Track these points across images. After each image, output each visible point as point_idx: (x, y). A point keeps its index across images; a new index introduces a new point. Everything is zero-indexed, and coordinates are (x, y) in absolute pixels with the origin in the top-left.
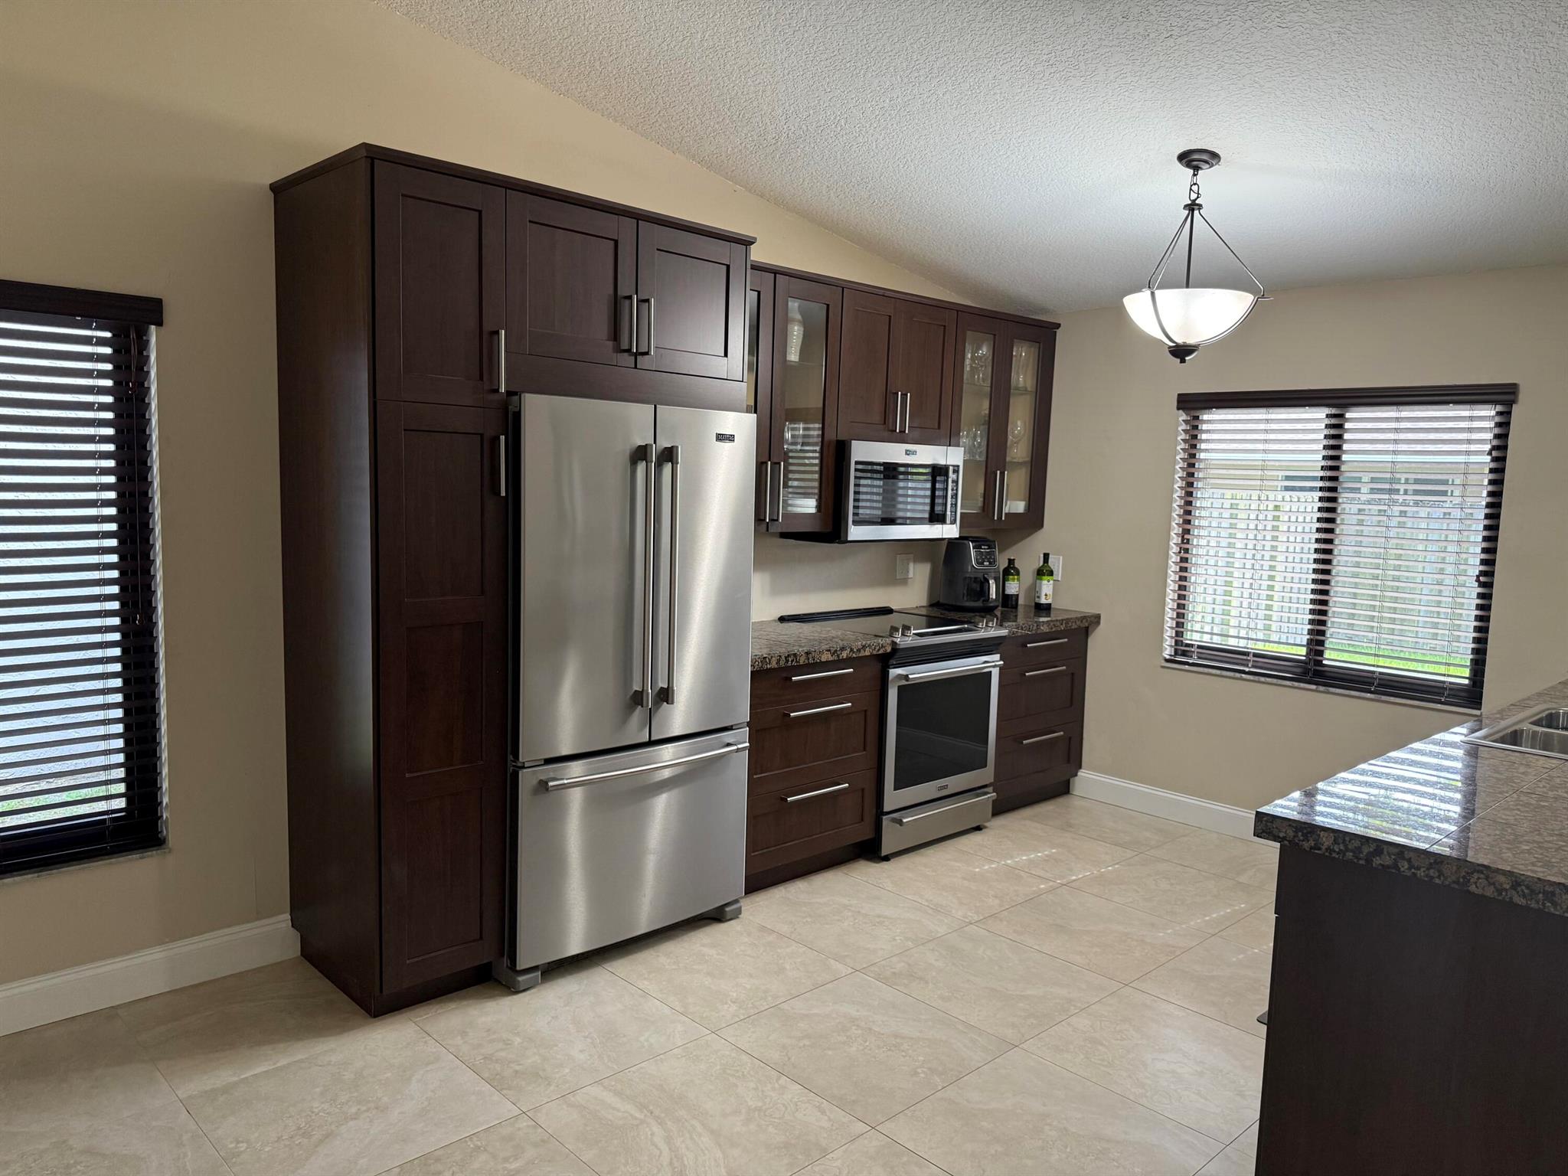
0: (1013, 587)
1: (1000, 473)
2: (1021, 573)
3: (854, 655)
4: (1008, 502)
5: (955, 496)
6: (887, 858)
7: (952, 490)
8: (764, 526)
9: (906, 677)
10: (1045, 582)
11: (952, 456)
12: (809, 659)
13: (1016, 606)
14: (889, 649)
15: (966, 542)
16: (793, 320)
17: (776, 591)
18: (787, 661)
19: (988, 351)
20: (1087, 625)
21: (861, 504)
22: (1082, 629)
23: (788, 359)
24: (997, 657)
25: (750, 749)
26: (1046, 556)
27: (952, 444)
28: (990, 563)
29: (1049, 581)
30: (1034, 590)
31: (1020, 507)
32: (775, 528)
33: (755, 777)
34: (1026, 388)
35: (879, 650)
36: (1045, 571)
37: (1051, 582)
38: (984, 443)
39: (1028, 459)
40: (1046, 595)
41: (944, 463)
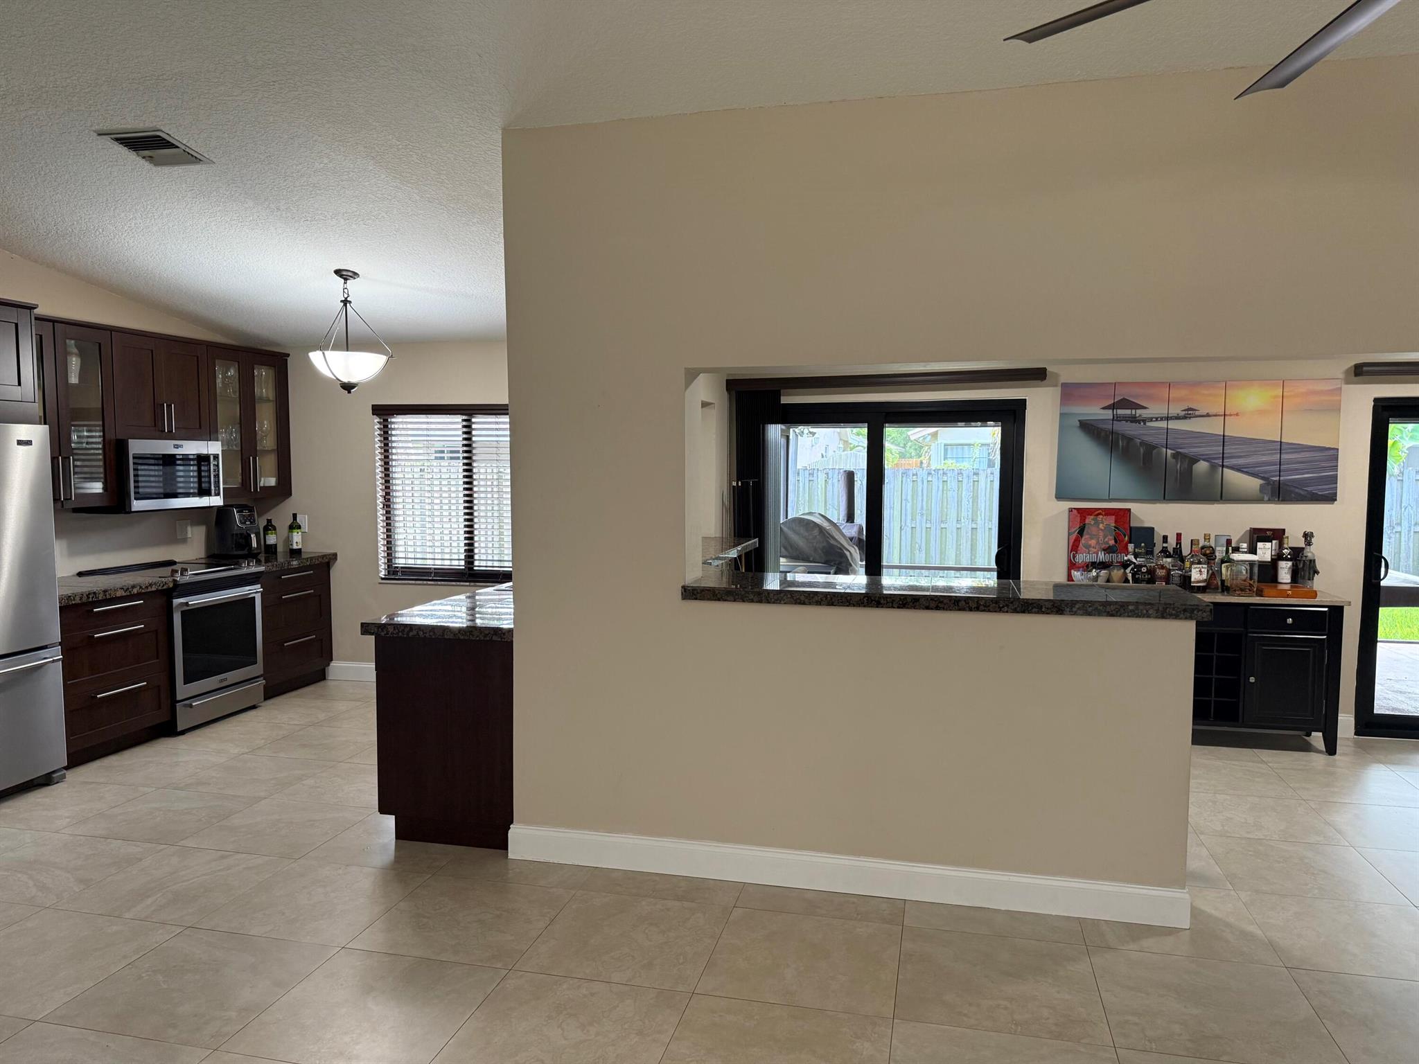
0: (271, 539)
1: (253, 458)
2: (277, 529)
3: (143, 591)
4: (262, 479)
5: (217, 476)
6: (183, 733)
7: (215, 471)
8: (60, 504)
9: (187, 604)
10: (295, 534)
11: (213, 448)
12: (106, 596)
13: (275, 552)
14: (171, 585)
15: (231, 508)
16: (71, 354)
17: (73, 553)
18: (89, 598)
19: (235, 371)
20: (327, 560)
21: (140, 484)
22: (325, 564)
23: (70, 382)
24: (259, 586)
25: (63, 661)
26: (295, 516)
27: (212, 438)
28: (251, 523)
29: (298, 533)
30: (288, 540)
31: (272, 482)
32: (69, 505)
33: (69, 682)
34: (269, 398)
35: (163, 586)
36: (294, 526)
37: (300, 533)
38: (239, 437)
39: (276, 448)
40: (297, 543)
41: (206, 453)
